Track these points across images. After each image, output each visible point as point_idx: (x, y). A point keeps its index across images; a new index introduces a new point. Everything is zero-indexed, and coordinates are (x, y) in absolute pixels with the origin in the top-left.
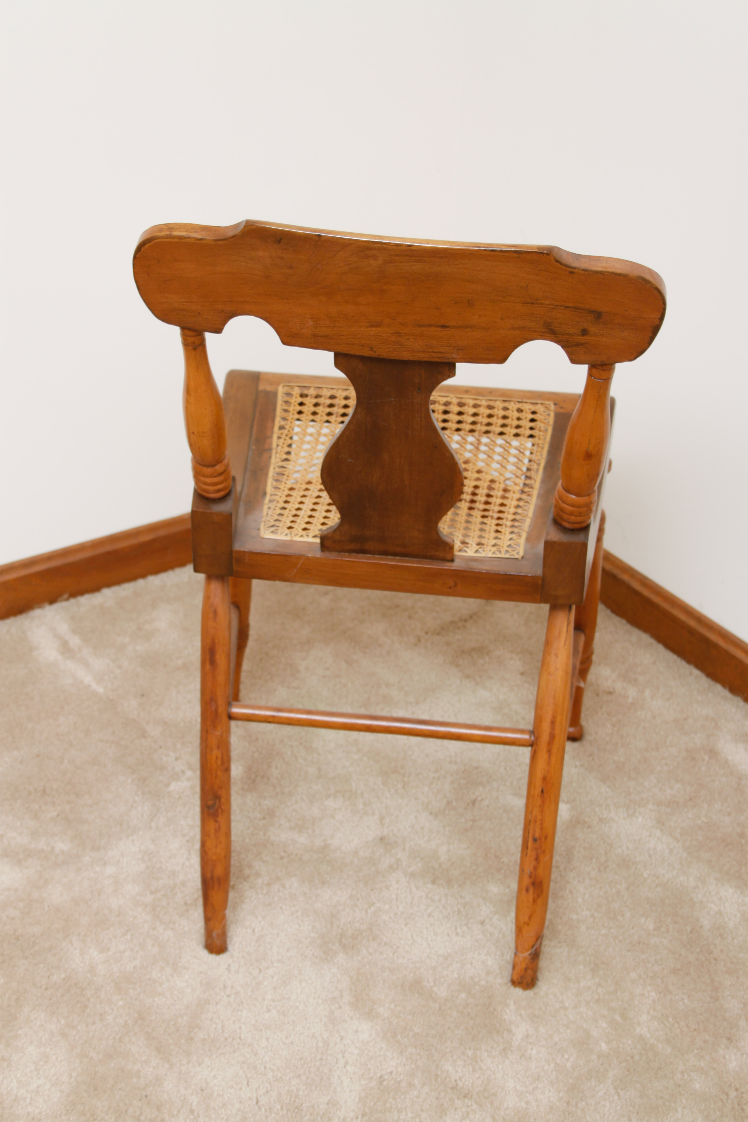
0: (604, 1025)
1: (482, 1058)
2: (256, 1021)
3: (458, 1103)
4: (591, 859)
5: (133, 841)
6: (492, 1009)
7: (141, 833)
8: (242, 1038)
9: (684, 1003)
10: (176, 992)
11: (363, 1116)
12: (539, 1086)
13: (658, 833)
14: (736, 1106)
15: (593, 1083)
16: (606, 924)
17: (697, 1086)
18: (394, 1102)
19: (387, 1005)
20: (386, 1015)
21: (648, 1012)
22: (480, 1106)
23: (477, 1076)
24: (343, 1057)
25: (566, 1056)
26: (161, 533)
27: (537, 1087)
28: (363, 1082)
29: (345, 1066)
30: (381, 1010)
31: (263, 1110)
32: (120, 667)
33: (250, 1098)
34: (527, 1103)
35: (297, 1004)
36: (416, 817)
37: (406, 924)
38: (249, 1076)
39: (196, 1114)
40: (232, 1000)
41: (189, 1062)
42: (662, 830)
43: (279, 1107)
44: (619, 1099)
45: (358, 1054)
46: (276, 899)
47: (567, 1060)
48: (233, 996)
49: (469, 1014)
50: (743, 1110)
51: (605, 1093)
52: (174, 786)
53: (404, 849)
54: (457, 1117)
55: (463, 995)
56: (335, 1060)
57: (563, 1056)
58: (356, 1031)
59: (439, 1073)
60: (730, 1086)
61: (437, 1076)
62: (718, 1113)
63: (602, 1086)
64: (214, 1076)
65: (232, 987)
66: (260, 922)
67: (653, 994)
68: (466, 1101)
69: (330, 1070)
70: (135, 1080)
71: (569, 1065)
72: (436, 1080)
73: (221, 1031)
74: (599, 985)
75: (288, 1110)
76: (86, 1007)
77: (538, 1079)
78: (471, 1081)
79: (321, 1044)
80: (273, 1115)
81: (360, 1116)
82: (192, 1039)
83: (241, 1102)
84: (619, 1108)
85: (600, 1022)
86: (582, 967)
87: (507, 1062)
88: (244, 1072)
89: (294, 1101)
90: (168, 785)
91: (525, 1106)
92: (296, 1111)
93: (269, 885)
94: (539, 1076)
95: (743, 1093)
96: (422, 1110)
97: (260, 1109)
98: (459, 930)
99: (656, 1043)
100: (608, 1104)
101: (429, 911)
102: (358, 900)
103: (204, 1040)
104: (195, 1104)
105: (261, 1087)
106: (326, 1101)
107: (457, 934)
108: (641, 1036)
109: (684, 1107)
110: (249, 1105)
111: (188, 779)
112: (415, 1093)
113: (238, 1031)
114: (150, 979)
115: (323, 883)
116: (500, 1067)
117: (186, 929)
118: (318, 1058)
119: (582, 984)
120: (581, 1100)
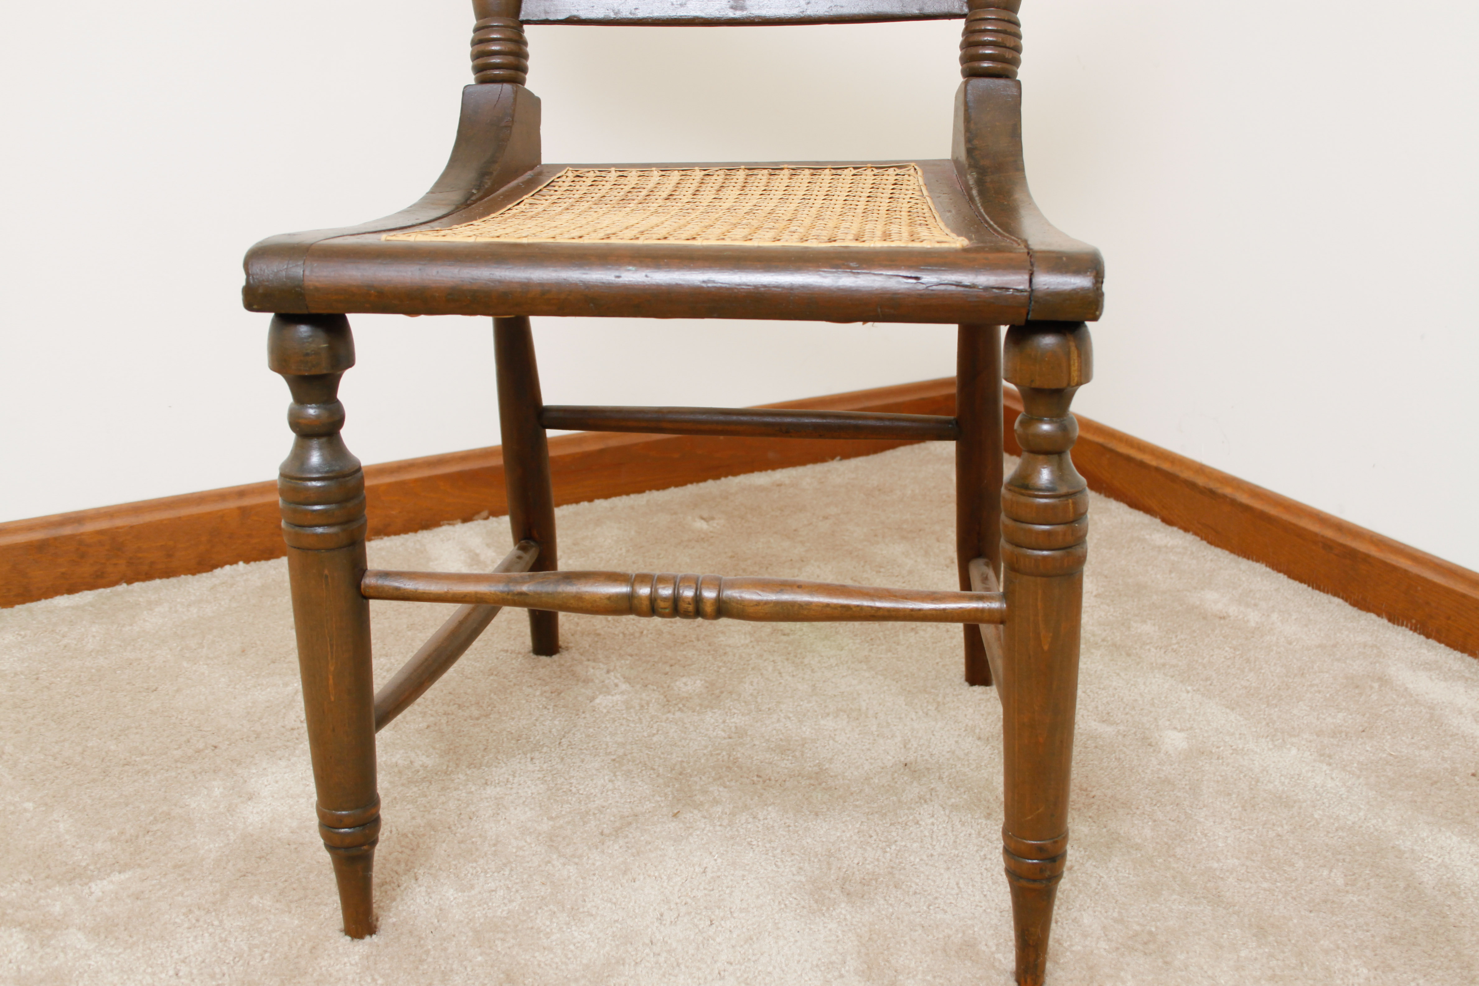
5: (532, 759)
7: (545, 749)
10: (572, 947)
13: (1325, 767)
16: (1267, 875)
19: (920, 976)
35: (770, 969)
36: (957, 742)
40: (662, 959)
42: (1330, 764)
46: (742, 831)
48: (664, 955)
53: (940, 778)
66: (716, 860)
74: (1271, 956)
76: (421, 961)
90: (592, 699)
93: (733, 814)
114: (532, 928)
115: (817, 814)
119: (1243, 954)
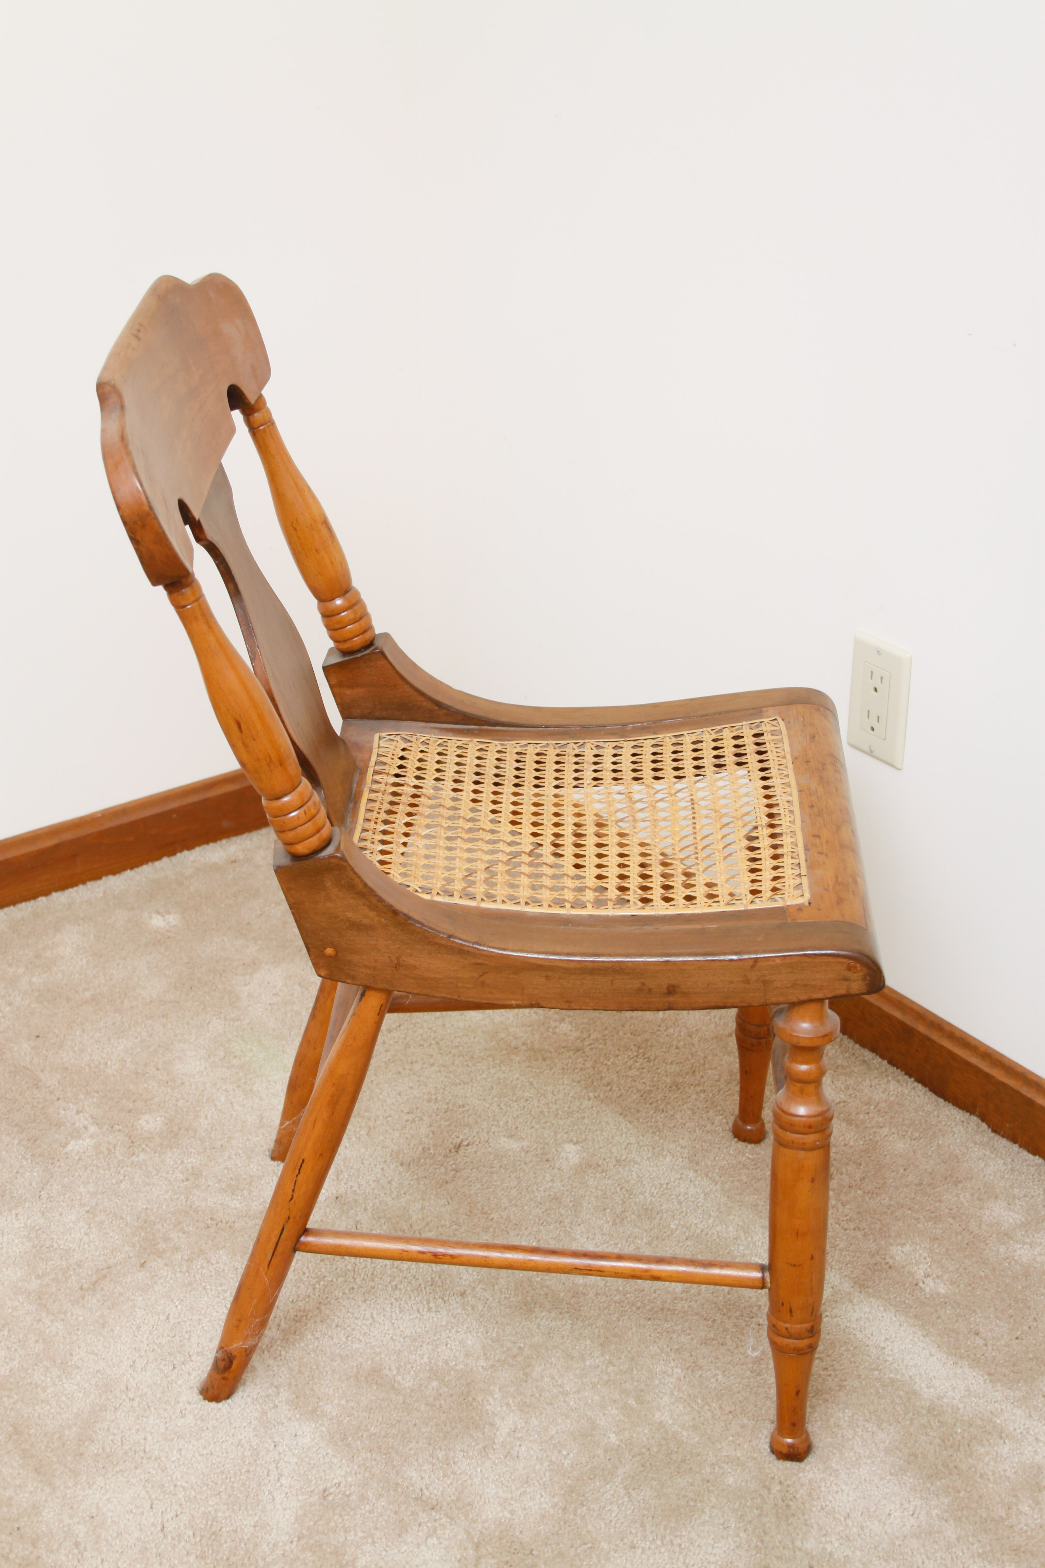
0: (614, 1411)
1: (456, 1460)
2: (166, 1429)
3: (423, 1517)
4: (605, 1209)
6: (470, 1399)
8: (147, 1450)
9: (717, 1380)
11: (299, 1539)
12: (528, 1490)
14: (780, 1503)
15: (598, 1484)
17: (731, 1480)
18: (340, 1520)
20: (334, 1414)
21: (672, 1393)
22: (452, 1519)
23: (449, 1482)
24: (277, 1467)
25: (565, 1453)
26: (67, 836)
27: (525, 1491)
28: (300, 1497)
29: (279, 1479)
30: (328, 1408)
31: (169, 1538)
32: (10, 1004)
33: (153, 1525)
34: (512, 1512)
37: (365, 1301)
38: (153, 1497)
39: (82, 1548)
41: (76, 1484)
43: (191, 1533)
44: (630, 1501)
45: (296, 1464)
47: (565, 1457)
49: (441, 1406)
50: (788, 1506)
51: (613, 1495)
52: (73, 1146)
54: (420, 1534)
55: (435, 1384)
56: (266, 1472)
57: (560, 1452)
58: (296, 1435)
59: (400, 1480)
60: (773, 1478)
61: (397, 1484)
62: (755, 1511)
63: (608, 1486)
64: (109, 1500)
65: (138, 1388)
67: (679, 1371)
68: (434, 1514)
69: (259, 1485)
70: (5, 1510)
71: (567, 1462)
72: (395, 1490)
73: (120, 1443)
75: (202, 1537)
77: (527, 1482)
78: (441, 1489)
79: (248, 1453)
80: (183, 1544)
81: (295, 1539)
82: (81, 1454)
83: (141, 1530)
84: (629, 1512)
85: (610, 1408)
86: (588, 1342)
87: (488, 1464)
88: (147, 1492)
89: (212, 1525)
91: (509, 1516)
92: (213, 1537)
94: (528, 1477)
95: (788, 1486)
96: (376, 1528)
97: (165, 1536)
98: (432, 1305)
99: (679, 1430)
100: (615, 1508)
101: (394, 1284)
102: (304, 1274)
103: (97, 1455)
104: (82, 1535)
105: (169, 1510)
106: (252, 1523)
107: (430, 1309)
108: (661, 1422)
109: (713, 1507)
110: (152, 1533)
111: (91, 1136)
112: (368, 1507)
113: (142, 1441)
116: (479, 1470)
117: (81, 1319)
118: (243, 1470)
120: (582, 1505)
